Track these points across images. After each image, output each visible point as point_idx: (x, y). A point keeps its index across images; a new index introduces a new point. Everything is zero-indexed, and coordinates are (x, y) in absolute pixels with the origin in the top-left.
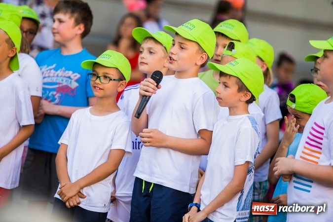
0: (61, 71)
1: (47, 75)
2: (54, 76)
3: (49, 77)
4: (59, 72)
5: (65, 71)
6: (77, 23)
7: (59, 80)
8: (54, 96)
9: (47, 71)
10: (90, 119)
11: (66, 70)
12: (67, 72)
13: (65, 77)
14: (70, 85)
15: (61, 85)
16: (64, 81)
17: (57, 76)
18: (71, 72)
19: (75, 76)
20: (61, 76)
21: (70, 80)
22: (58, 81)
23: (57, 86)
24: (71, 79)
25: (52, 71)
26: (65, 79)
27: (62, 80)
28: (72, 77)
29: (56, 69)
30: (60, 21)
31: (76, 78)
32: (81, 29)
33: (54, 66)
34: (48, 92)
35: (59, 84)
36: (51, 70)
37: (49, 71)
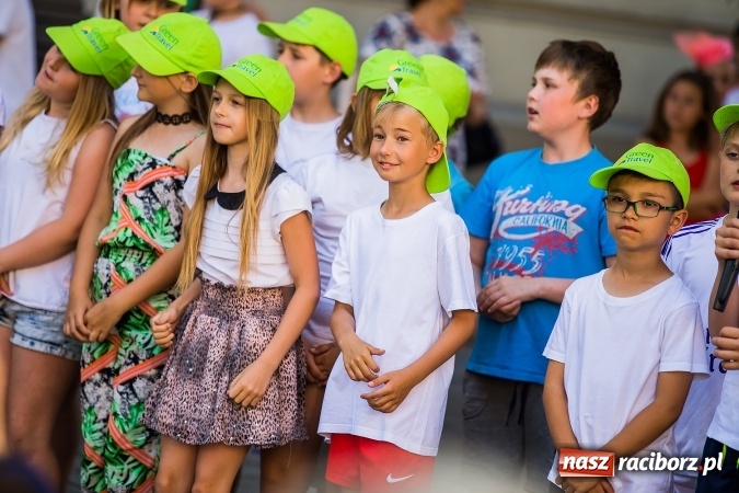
0: (543, 201)
1: (513, 211)
2: (528, 213)
3: (518, 214)
4: (538, 202)
5: (551, 200)
6: (584, 92)
7: (540, 221)
8: (529, 256)
9: (513, 200)
10: (605, 304)
11: (553, 199)
12: (556, 202)
13: (551, 213)
14: (564, 231)
15: (544, 232)
16: (551, 223)
17: (536, 212)
18: (565, 203)
19: (574, 211)
20: (545, 212)
21: (564, 220)
22: (537, 224)
23: (537, 234)
24: (567, 218)
25: (525, 200)
26: (552, 219)
27: (547, 221)
28: (568, 212)
29: (532, 197)
30: (548, 84)
31: (577, 214)
32: (591, 106)
33: (528, 189)
34: (516, 248)
35: (541, 229)
36: (520, 198)
37: (517, 202)
